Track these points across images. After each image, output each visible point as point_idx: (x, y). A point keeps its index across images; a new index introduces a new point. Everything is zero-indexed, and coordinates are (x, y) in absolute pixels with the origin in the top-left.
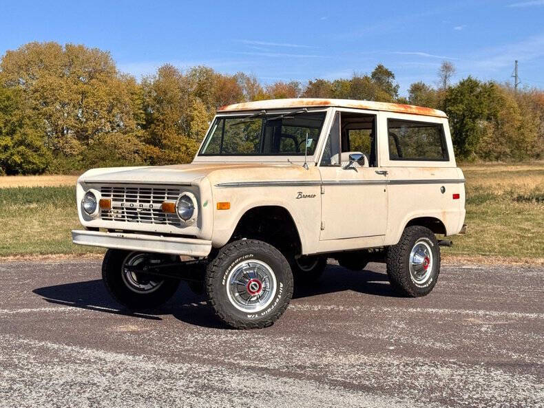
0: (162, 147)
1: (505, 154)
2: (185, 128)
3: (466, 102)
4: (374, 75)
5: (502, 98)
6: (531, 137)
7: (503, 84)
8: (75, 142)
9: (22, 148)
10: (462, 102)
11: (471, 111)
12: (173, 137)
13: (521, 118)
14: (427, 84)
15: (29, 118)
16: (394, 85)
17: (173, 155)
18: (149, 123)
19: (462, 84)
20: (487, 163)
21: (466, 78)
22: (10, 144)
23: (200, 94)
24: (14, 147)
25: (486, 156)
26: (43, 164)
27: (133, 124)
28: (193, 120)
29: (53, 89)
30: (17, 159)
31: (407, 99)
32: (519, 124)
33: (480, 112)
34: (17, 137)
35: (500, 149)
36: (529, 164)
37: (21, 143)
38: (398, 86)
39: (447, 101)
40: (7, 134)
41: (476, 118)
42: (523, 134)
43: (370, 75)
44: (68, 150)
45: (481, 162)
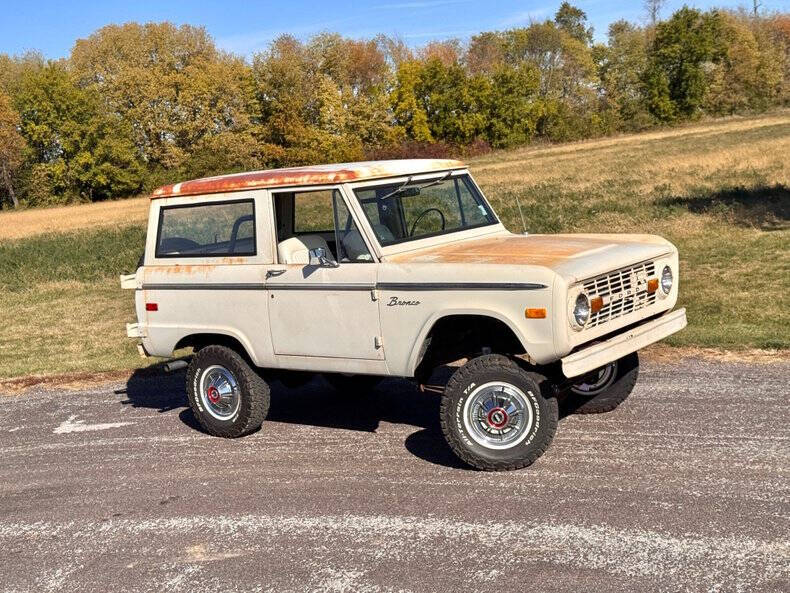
0: (286, 144)
1: (742, 105)
2: (313, 116)
3: (683, 40)
4: (559, 18)
5: (732, 30)
6: (776, 78)
7: (735, 9)
8: (175, 151)
9: (107, 165)
10: (678, 41)
11: (691, 52)
12: (299, 130)
13: (759, 54)
14: (631, 22)
15: (111, 125)
16: (587, 28)
17: (303, 154)
18: (266, 114)
19: (677, 17)
20: (717, 120)
21: (681, 9)
22: (92, 161)
23: (328, 69)
24: (97, 164)
25: (717, 110)
26: (137, 182)
27: (245, 119)
28: (322, 105)
29: (138, 85)
30: (102, 180)
31: (607, 45)
32: (757, 62)
33: (703, 51)
34: (99, 151)
35: (735, 98)
36: (774, 115)
37: (105, 158)
38: (592, 28)
39: (658, 42)
40: (86, 149)
41: (698, 60)
42: (763, 76)
43: (553, 19)
44: (168, 162)
45: (709, 119)
